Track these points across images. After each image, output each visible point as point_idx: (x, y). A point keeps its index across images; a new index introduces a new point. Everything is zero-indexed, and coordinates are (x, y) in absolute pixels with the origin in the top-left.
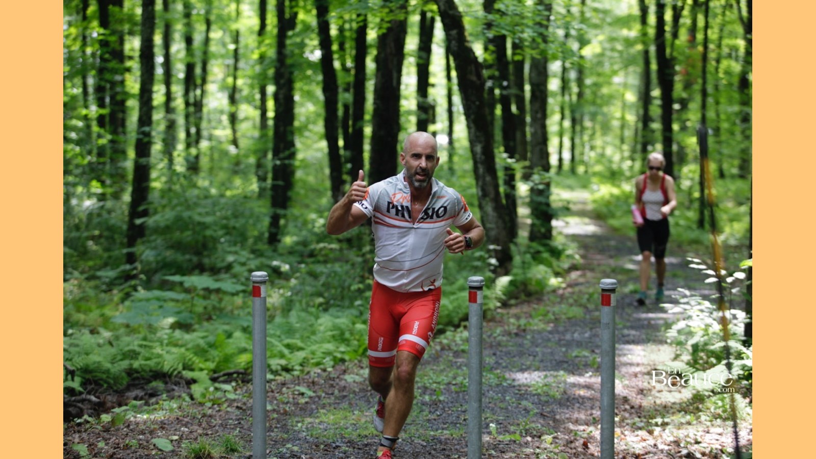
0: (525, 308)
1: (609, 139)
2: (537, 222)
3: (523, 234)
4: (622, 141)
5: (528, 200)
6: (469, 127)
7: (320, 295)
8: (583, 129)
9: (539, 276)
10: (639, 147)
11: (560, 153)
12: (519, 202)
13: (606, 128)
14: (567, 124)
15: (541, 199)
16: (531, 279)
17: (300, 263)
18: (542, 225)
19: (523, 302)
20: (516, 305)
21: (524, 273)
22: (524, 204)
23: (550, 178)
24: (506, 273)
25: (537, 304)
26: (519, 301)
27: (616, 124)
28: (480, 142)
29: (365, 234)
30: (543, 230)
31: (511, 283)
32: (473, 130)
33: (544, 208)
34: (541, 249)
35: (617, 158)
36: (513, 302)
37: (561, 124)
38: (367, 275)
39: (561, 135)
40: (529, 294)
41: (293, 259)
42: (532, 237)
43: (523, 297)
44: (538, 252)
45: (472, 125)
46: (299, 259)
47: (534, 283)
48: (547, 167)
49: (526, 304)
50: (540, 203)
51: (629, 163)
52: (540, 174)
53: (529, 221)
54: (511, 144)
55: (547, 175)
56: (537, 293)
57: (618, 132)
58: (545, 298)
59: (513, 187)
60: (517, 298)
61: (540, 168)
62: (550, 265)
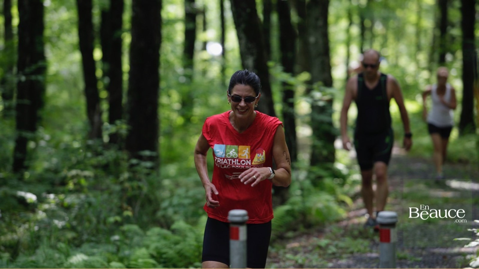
0: (303, 241)
1: (403, 47)
2: (319, 143)
3: (304, 157)
4: (419, 48)
5: (308, 119)
6: (239, 38)
7: (73, 229)
8: (373, 36)
9: (320, 205)
10: (437, 56)
11: (347, 63)
12: (298, 121)
13: (399, 34)
14: (355, 30)
15: (323, 118)
16: (310, 209)
17: (49, 192)
18: (324, 147)
19: (301, 235)
20: (294, 238)
21: (303, 202)
22: (304, 123)
23: (332, 95)
24: (283, 202)
25: (318, 237)
26: (297, 233)
27: (411, 30)
28: (252, 54)
29: (123, 159)
30: (325, 153)
31: (289, 213)
32: (244, 41)
33: (326, 127)
34: (322, 173)
35: (411, 68)
36: (290, 234)
37: (348, 31)
38: (125, 205)
39: (348, 43)
40: (309, 226)
41: (41, 188)
42: (314, 161)
43: (302, 229)
44: (320, 178)
45: (243, 35)
46: (49, 188)
47: (314, 212)
48: (328, 82)
49: (305, 236)
50: (322, 123)
51: (425, 74)
52: (320, 91)
53: (309, 142)
54: (290, 55)
55: (329, 90)
56: (318, 224)
57: (413, 38)
58: (327, 229)
59: (292, 105)
60: (295, 230)
61: (320, 83)
62: (332, 192)
